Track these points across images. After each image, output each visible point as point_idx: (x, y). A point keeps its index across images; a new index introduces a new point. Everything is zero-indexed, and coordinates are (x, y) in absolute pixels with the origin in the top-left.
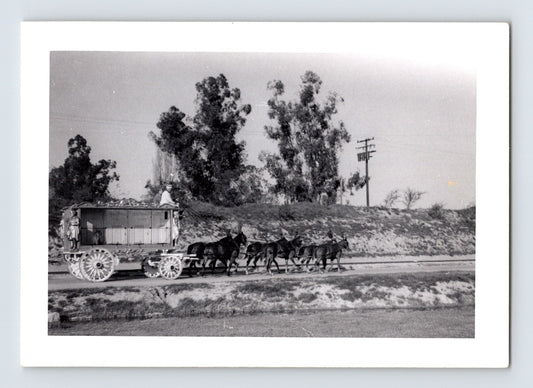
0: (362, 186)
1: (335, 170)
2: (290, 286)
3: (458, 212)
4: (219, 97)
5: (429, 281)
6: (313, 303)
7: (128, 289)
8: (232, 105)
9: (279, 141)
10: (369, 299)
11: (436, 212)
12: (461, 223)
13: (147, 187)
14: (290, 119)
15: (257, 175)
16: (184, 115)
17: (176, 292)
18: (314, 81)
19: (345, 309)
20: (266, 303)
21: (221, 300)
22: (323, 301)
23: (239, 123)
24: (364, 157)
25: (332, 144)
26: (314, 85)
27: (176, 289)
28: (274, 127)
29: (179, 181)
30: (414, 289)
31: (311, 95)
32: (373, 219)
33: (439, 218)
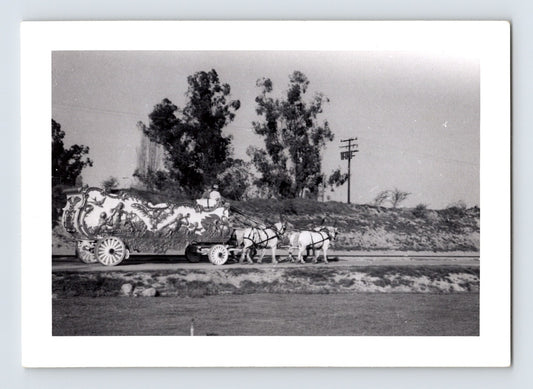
0: (342, 183)
1: (319, 166)
2: (329, 273)
3: (438, 212)
4: (209, 92)
5: (442, 272)
7: (196, 272)
8: (220, 100)
9: (265, 137)
10: (397, 285)
11: (419, 212)
12: (442, 222)
13: (134, 175)
14: (278, 116)
15: (245, 168)
16: (176, 108)
17: (236, 275)
18: (302, 81)
19: (378, 293)
20: (313, 286)
22: (360, 286)
23: (227, 117)
24: (347, 155)
25: (316, 142)
26: (301, 85)
28: (261, 122)
29: (167, 171)
30: (432, 278)
31: (298, 94)
32: (366, 216)
33: (423, 217)
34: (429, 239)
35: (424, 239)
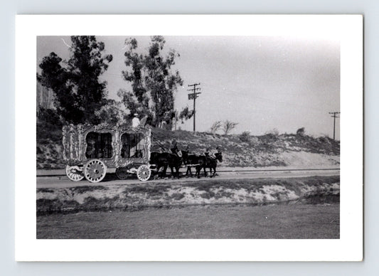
0: (190, 117)
1: (172, 105)
2: (165, 188)
3: (259, 137)
4: (88, 48)
5: (258, 185)
6: (182, 200)
7: (45, 190)
8: (97, 54)
9: (132, 82)
10: (220, 197)
11: (244, 137)
12: (261, 145)
14: (141, 67)
15: (116, 106)
16: (61, 59)
17: (81, 192)
18: (160, 41)
19: (204, 204)
20: (149, 200)
21: (116, 198)
22: (189, 199)
23: (102, 68)
24: (193, 97)
25: (171, 86)
26: (159, 44)
27: (82, 190)
28: (129, 72)
29: (55, 109)
30: (249, 190)
31: (157, 50)
32: (204, 141)
33: (247, 141)
34: (251, 158)
35: (247, 157)
